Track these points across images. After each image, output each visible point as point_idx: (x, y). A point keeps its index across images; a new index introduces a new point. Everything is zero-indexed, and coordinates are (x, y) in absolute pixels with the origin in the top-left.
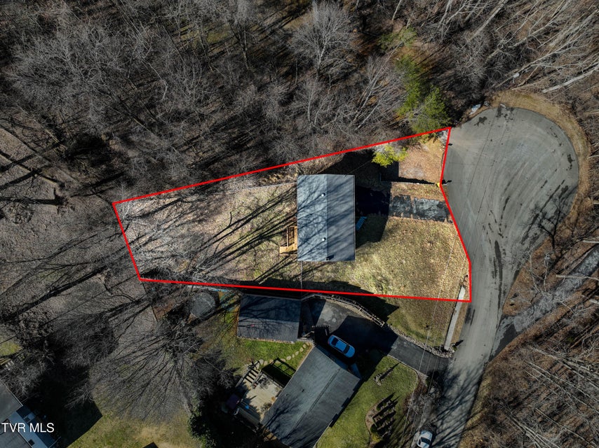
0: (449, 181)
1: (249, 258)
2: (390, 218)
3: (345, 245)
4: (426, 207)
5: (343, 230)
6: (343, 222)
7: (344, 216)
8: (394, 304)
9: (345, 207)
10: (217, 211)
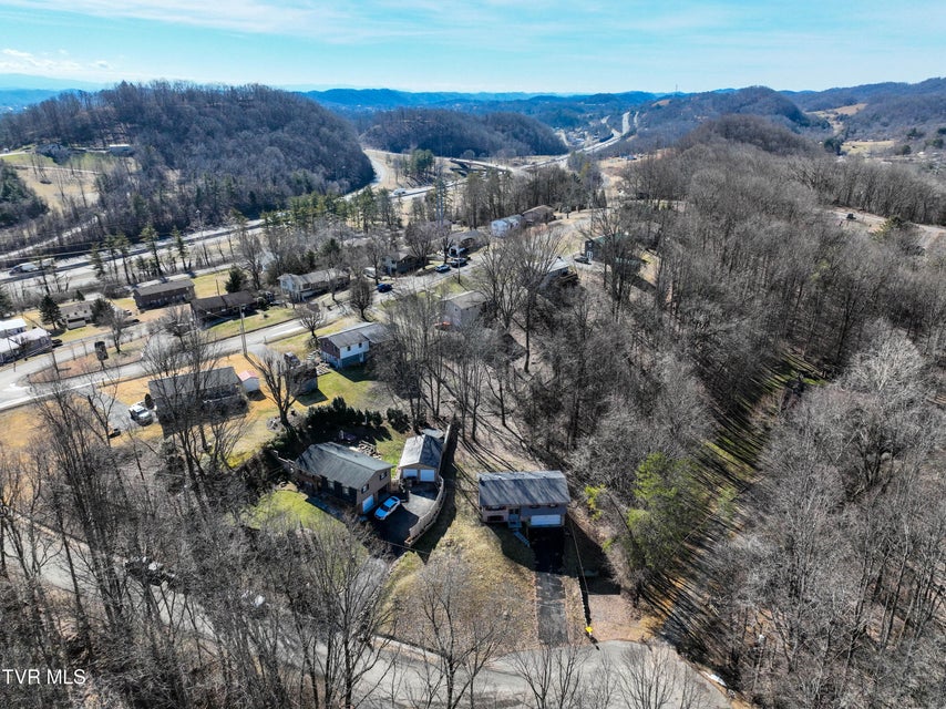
0: (598, 648)
1: (476, 464)
2: (533, 574)
3: (496, 495)
4: (554, 616)
5: (511, 493)
6: (520, 493)
7: (526, 493)
8: (430, 559)
9: (535, 495)
10: (515, 455)
